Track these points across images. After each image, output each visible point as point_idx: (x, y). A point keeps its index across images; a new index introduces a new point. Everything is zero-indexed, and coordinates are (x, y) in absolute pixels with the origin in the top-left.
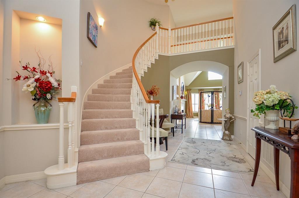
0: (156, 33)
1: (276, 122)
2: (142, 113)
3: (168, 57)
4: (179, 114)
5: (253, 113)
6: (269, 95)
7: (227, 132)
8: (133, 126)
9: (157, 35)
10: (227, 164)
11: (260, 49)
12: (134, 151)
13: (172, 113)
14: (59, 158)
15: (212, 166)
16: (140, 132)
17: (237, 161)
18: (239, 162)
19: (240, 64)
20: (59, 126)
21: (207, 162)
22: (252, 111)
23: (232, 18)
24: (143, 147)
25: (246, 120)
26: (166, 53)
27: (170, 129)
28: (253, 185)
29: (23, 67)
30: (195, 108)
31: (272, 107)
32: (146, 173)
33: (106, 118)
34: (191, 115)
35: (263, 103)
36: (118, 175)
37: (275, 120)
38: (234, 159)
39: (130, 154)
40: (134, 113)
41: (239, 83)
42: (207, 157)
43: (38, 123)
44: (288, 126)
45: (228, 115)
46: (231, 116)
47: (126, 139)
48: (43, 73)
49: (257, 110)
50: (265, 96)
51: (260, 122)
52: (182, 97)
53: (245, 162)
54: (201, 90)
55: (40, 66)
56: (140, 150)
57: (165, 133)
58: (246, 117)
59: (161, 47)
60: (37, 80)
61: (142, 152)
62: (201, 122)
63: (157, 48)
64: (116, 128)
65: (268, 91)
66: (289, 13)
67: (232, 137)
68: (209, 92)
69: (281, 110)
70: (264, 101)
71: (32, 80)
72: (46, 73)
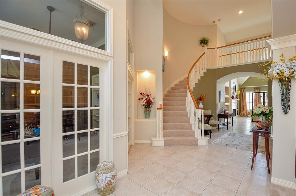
0: (204, 53)
2: (194, 114)
4: (226, 114)
8: (188, 121)
9: (205, 55)
12: (189, 135)
13: (220, 113)
16: (192, 125)
24: (195, 133)
26: (213, 67)
27: (217, 125)
29: (140, 94)
32: (196, 146)
34: (245, 113)
40: (188, 113)
43: (146, 118)
47: (185, 128)
48: (148, 96)
52: (233, 97)
55: (146, 93)
56: (192, 135)
57: (209, 127)
59: (208, 62)
61: (194, 136)
62: (252, 121)
64: (179, 122)
71: (144, 99)
72: (149, 95)
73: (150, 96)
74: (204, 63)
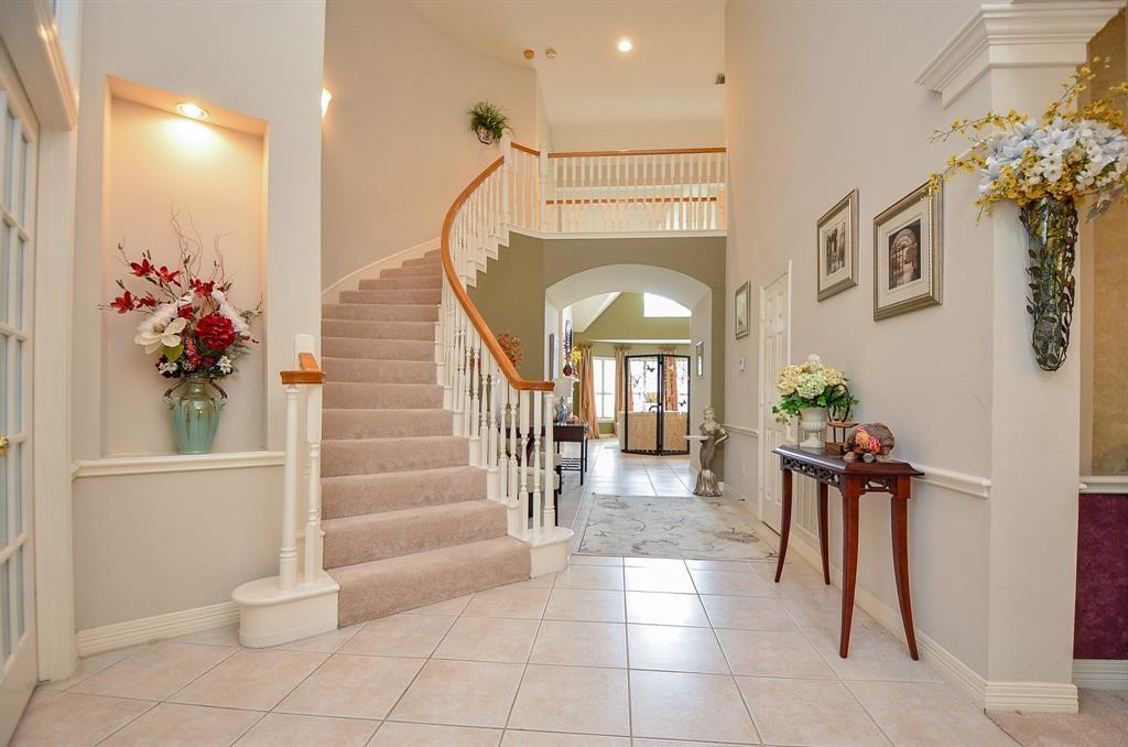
0: (501, 161)
1: (821, 433)
3: (539, 243)
4: (571, 425)
5: (777, 415)
6: (807, 376)
7: (707, 473)
8: (461, 459)
9: (505, 167)
10: (718, 547)
11: (790, 262)
12: (480, 530)
14: (282, 552)
15: (684, 553)
16: (488, 476)
17: (738, 540)
18: (743, 541)
19: (743, 288)
20: (283, 458)
21: (671, 548)
22: (775, 410)
23: (723, 150)
24: (505, 519)
25: (755, 436)
26: (524, 227)
28: (777, 580)
29: (134, 266)
30: (604, 407)
31: (813, 402)
32: (523, 584)
33: (370, 437)
35: (796, 391)
36: (452, 593)
37: (819, 428)
38: (733, 536)
39: (470, 539)
40: (454, 419)
41: (738, 339)
42: (666, 536)
43: (178, 450)
44: (839, 440)
45: (710, 426)
46: (718, 426)
47: (450, 496)
48: (202, 288)
49: (784, 407)
50: (800, 378)
51: (788, 438)
52: (567, 371)
53: (758, 540)
54: (622, 347)
55: (188, 265)
56: (494, 526)
58: (757, 427)
59: (516, 207)
60: (185, 312)
61: (502, 532)
62: (626, 451)
63: (506, 209)
64: (412, 466)
65: (805, 366)
66: (846, 204)
67: (721, 485)
68: (652, 356)
69: (829, 406)
70: (798, 389)
71: (167, 311)
72: (209, 288)
73: (216, 294)
74: (501, 206)
